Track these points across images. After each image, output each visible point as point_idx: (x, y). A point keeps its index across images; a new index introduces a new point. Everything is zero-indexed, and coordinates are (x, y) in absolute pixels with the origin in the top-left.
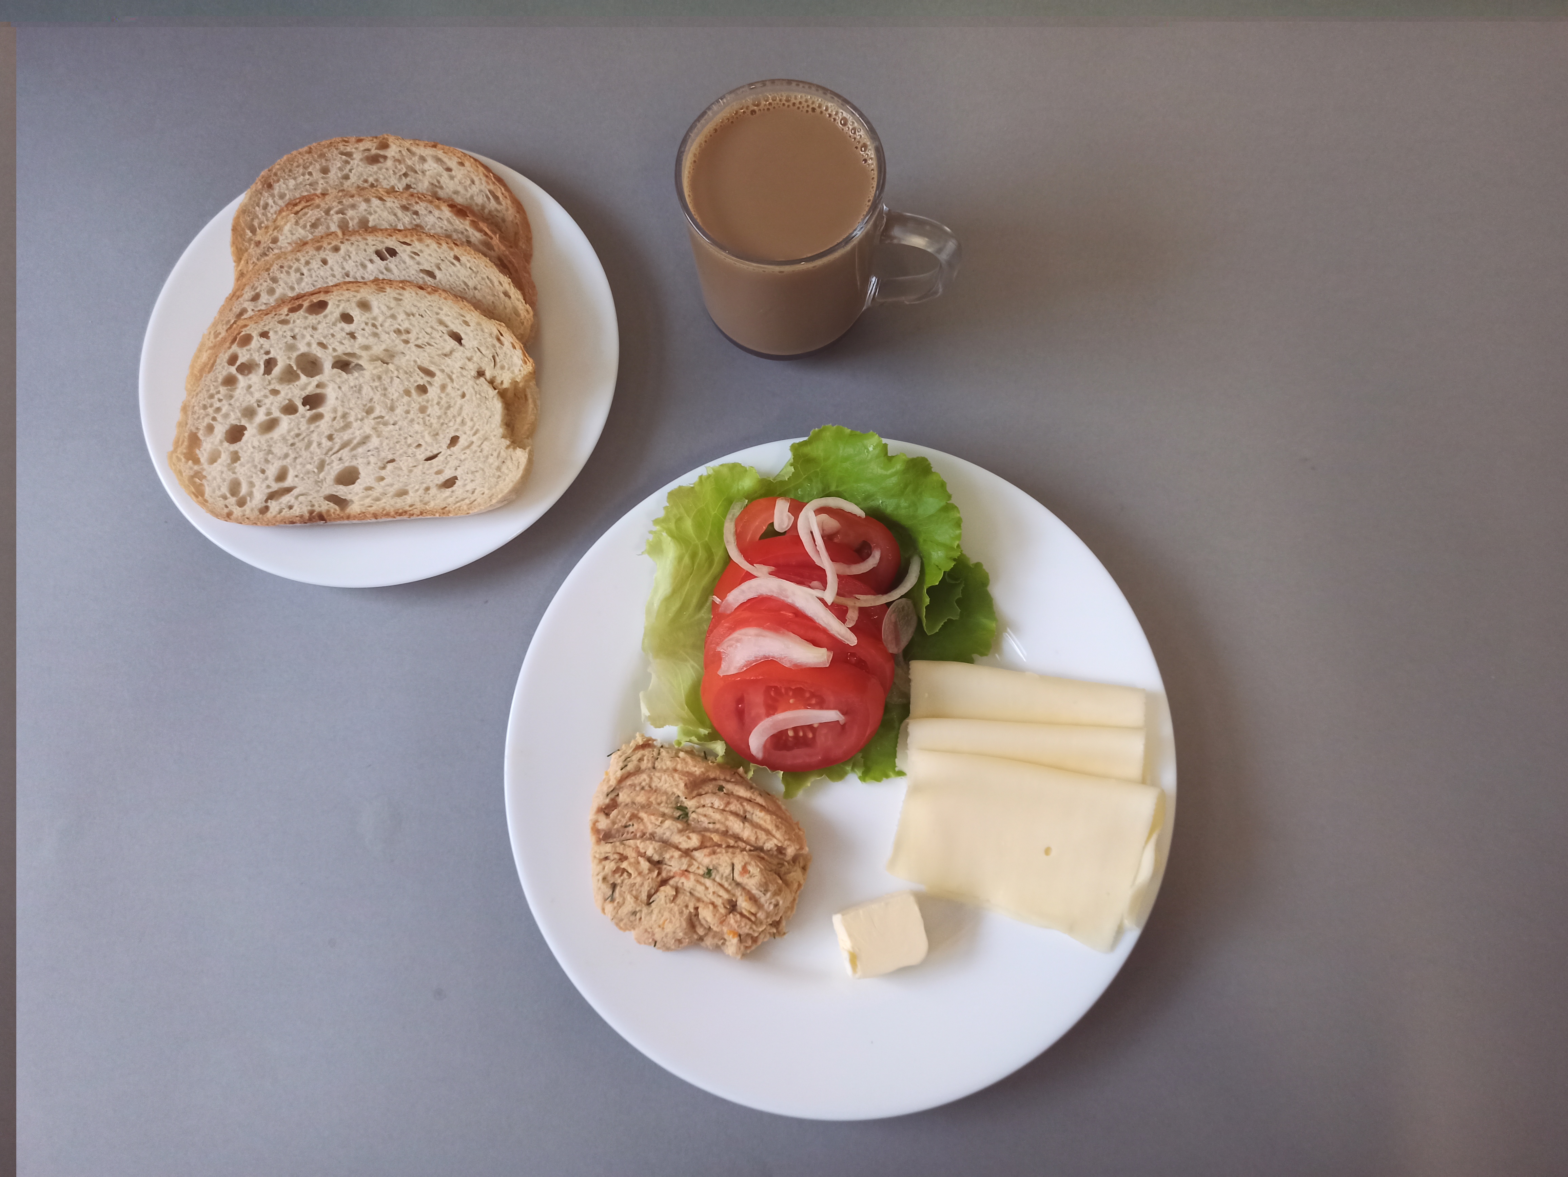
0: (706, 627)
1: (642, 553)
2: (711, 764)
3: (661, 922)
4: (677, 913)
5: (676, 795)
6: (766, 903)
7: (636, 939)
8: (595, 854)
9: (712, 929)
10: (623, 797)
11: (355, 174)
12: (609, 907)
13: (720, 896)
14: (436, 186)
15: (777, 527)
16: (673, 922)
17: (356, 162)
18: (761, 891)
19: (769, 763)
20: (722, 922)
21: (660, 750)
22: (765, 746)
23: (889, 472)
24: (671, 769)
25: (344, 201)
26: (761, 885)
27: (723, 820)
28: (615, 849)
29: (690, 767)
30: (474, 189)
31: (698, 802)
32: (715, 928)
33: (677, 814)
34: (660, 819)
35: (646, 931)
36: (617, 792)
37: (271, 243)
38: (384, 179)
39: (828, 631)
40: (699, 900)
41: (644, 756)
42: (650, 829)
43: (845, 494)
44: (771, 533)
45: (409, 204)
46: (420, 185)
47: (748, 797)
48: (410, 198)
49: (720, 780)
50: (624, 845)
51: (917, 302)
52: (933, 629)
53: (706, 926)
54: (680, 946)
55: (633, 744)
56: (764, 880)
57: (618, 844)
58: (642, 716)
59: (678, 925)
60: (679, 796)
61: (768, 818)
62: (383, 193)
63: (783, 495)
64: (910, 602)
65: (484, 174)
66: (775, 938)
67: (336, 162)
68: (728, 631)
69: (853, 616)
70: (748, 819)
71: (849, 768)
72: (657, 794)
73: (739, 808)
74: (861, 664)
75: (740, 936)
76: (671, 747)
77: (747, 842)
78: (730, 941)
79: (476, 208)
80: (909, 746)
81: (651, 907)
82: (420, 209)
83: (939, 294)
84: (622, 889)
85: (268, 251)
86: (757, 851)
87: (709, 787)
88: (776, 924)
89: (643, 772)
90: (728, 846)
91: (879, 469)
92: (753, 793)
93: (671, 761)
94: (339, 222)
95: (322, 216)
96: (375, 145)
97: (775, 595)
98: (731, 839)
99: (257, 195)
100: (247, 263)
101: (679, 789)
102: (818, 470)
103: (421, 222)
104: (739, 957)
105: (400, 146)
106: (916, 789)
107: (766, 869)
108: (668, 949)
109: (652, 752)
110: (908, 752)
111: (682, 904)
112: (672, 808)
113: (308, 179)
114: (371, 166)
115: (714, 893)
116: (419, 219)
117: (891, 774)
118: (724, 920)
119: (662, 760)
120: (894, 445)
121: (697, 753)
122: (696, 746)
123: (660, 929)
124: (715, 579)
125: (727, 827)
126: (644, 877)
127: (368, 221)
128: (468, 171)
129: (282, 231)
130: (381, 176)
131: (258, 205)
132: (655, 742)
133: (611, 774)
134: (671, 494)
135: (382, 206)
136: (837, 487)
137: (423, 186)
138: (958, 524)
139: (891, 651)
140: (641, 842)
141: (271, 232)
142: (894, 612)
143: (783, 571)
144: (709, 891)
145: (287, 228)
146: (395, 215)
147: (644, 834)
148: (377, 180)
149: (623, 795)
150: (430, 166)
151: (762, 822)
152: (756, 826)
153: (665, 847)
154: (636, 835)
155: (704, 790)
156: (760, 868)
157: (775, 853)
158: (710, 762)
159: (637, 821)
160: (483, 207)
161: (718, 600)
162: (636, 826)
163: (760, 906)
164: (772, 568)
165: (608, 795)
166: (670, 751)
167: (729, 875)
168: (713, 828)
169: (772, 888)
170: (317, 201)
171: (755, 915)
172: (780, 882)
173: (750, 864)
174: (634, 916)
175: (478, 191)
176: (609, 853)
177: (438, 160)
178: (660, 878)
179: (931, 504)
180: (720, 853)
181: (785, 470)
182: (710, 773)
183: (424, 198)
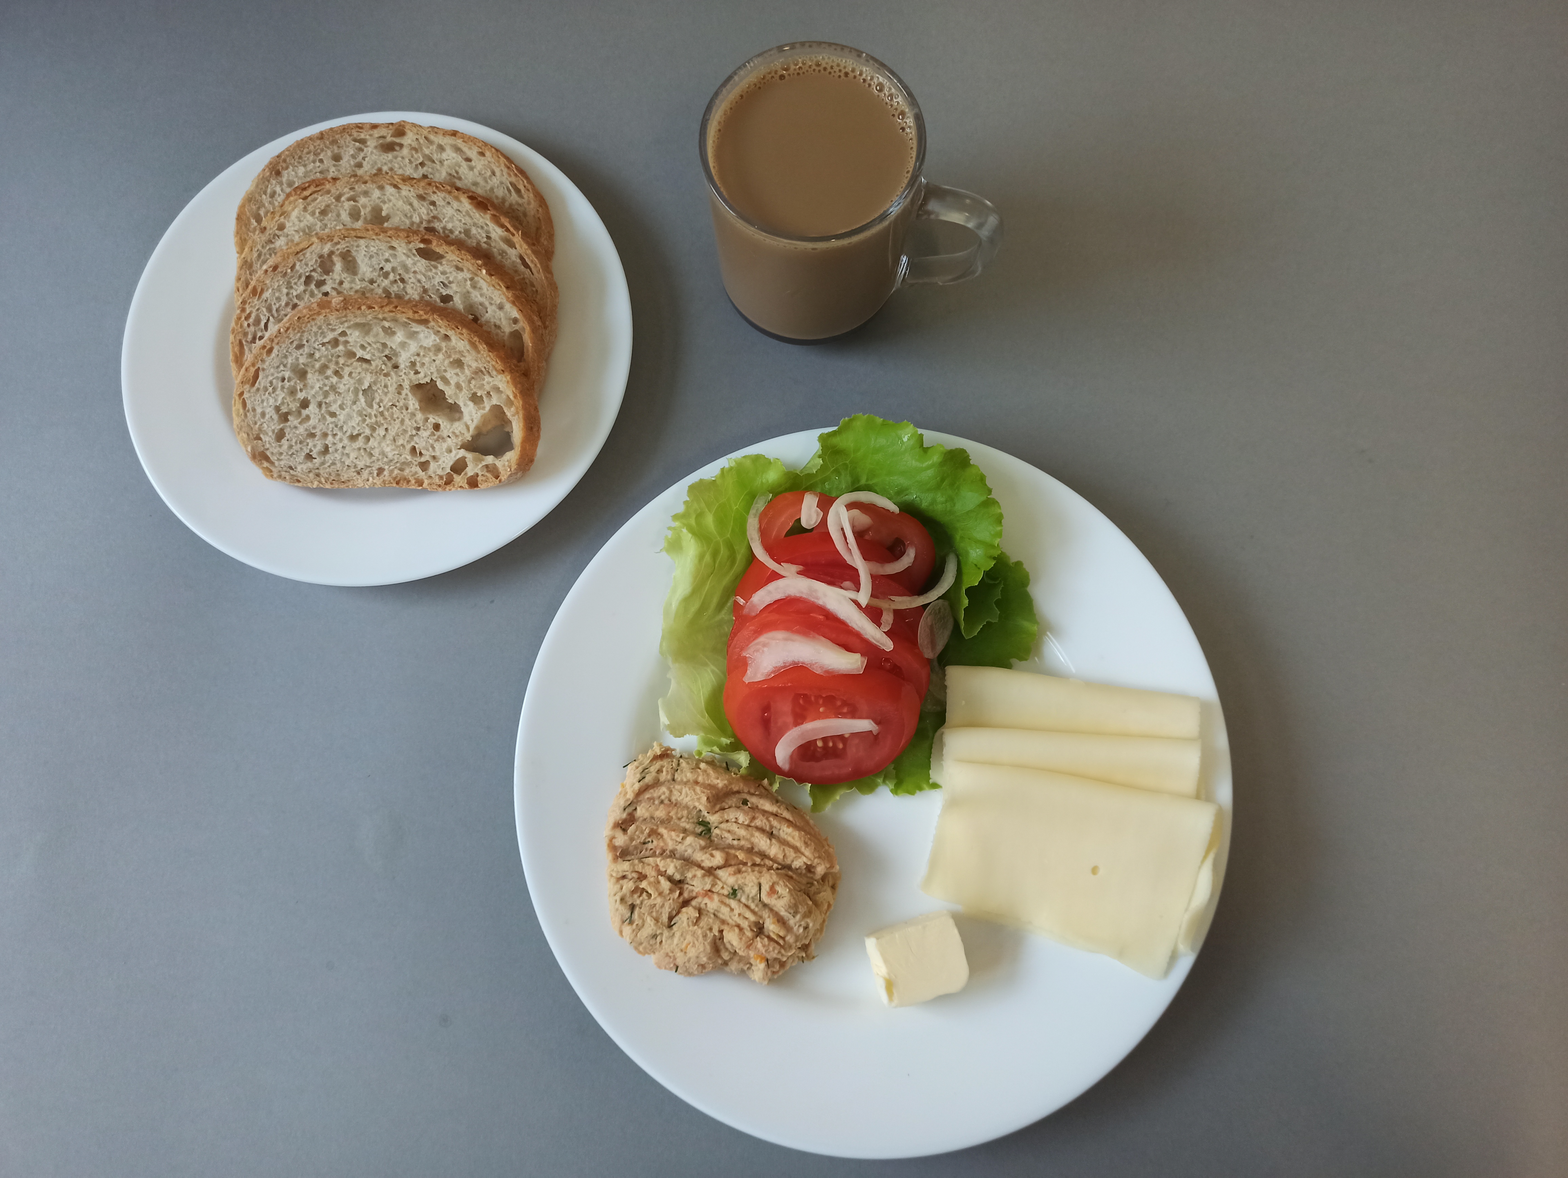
0: (727, 629)
1: (661, 550)
2: (734, 776)
3: (683, 946)
4: (701, 936)
5: (698, 809)
6: (795, 925)
7: (656, 963)
8: (612, 873)
9: (738, 954)
10: (641, 811)
11: (368, 163)
12: (627, 930)
13: (746, 918)
14: (454, 176)
15: (804, 523)
16: (697, 946)
17: (370, 149)
18: (790, 913)
19: (796, 775)
20: (748, 947)
21: (679, 761)
22: (791, 757)
23: (925, 464)
24: (691, 781)
25: (356, 187)
26: (790, 907)
27: (748, 836)
28: (634, 867)
29: (712, 779)
30: (495, 181)
31: (721, 817)
32: (741, 953)
33: (699, 829)
34: (682, 835)
35: (667, 955)
36: (635, 805)
37: (277, 229)
38: (400, 168)
39: (861, 635)
40: (723, 922)
41: (662, 767)
42: (671, 845)
43: (876, 488)
44: (798, 529)
45: (425, 194)
46: (437, 175)
47: (774, 812)
48: (428, 187)
49: (743, 792)
50: (643, 863)
51: (952, 283)
52: (971, 633)
53: (731, 951)
54: (704, 971)
55: (650, 754)
56: (793, 901)
57: (636, 861)
58: (661, 724)
59: (702, 949)
60: (701, 810)
61: (796, 834)
62: (399, 181)
63: (809, 489)
64: (946, 603)
65: (505, 165)
66: (803, 962)
67: (349, 149)
68: (754, 634)
69: (888, 619)
70: (774, 835)
71: (880, 780)
72: (678, 809)
73: (765, 823)
74: (896, 671)
75: (767, 960)
76: (690, 757)
77: (774, 860)
78: (756, 965)
79: (496, 201)
80: (945, 757)
81: (672, 929)
82: (438, 200)
83: (977, 274)
84: (641, 910)
85: (274, 238)
86: (785, 870)
87: (733, 801)
88: (805, 948)
89: (662, 784)
90: (754, 865)
91: (913, 462)
92: (779, 807)
93: (692, 772)
94: (350, 209)
95: (333, 203)
96: (391, 132)
97: (804, 596)
98: (757, 857)
99: (264, 182)
100: (252, 250)
101: (700, 803)
102: (848, 462)
103: (438, 214)
104: (766, 982)
105: (418, 134)
106: (953, 804)
107: (795, 889)
108: (689, 974)
109: (671, 763)
110: (943, 763)
111: (706, 927)
112: (693, 823)
113: (319, 167)
114: (385, 154)
115: (739, 915)
116: (437, 210)
117: (925, 786)
118: (751, 944)
119: (682, 770)
120: (930, 436)
121: (718, 764)
122: (717, 756)
123: (682, 954)
124: (736, 578)
125: (752, 843)
126: (665, 897)
127: (381, 210)
128: (489, 162)
129: (289, 217)
130: (396, 165)
131: (265, 193)
132: (673, 752)
133: (628, 787)
134: (692, 488)
135: (397, 195)
136: (867, 480)
137: (441, 175)
138: (999, 520)
139: (926, 656)
140: (661, 861)
141: (277, 218)
142: (930, 614)
143: (811, 571)
144: (734, 912)
145: (294, 214)
146: (411, 204)
147: (664, 851)
148: (391, 169)
149: (641, 810)
150: (448, 156)
151: (789, 839)
152: (783, 843)
153: (687, 865)
154: (655, 852)
155: (727, 803)
156: (789, 888)
157: (804, 872)
158: (733, 773)
159: (657, 837)
160: (504, 200)
161: (741, 601)
162: (655, 842)
163: (789, 929)
164: (801, 568)
165: (625, 809)
166: (690, 762)
167: (756, 895)
168: (738, 845)
169: (802, 909)
170: (328, 186)
171: (783, 938)
172: (810, 903)
173: (778, 884)
174: (654, 939)
175: (498, 182)
176: (627, 871)
177: (458, 150)
178: (681, 899)
179: (969, 499)
180: (746, 872)
181: (812, 462)
182: (733, 786)
183: (442, 188)
